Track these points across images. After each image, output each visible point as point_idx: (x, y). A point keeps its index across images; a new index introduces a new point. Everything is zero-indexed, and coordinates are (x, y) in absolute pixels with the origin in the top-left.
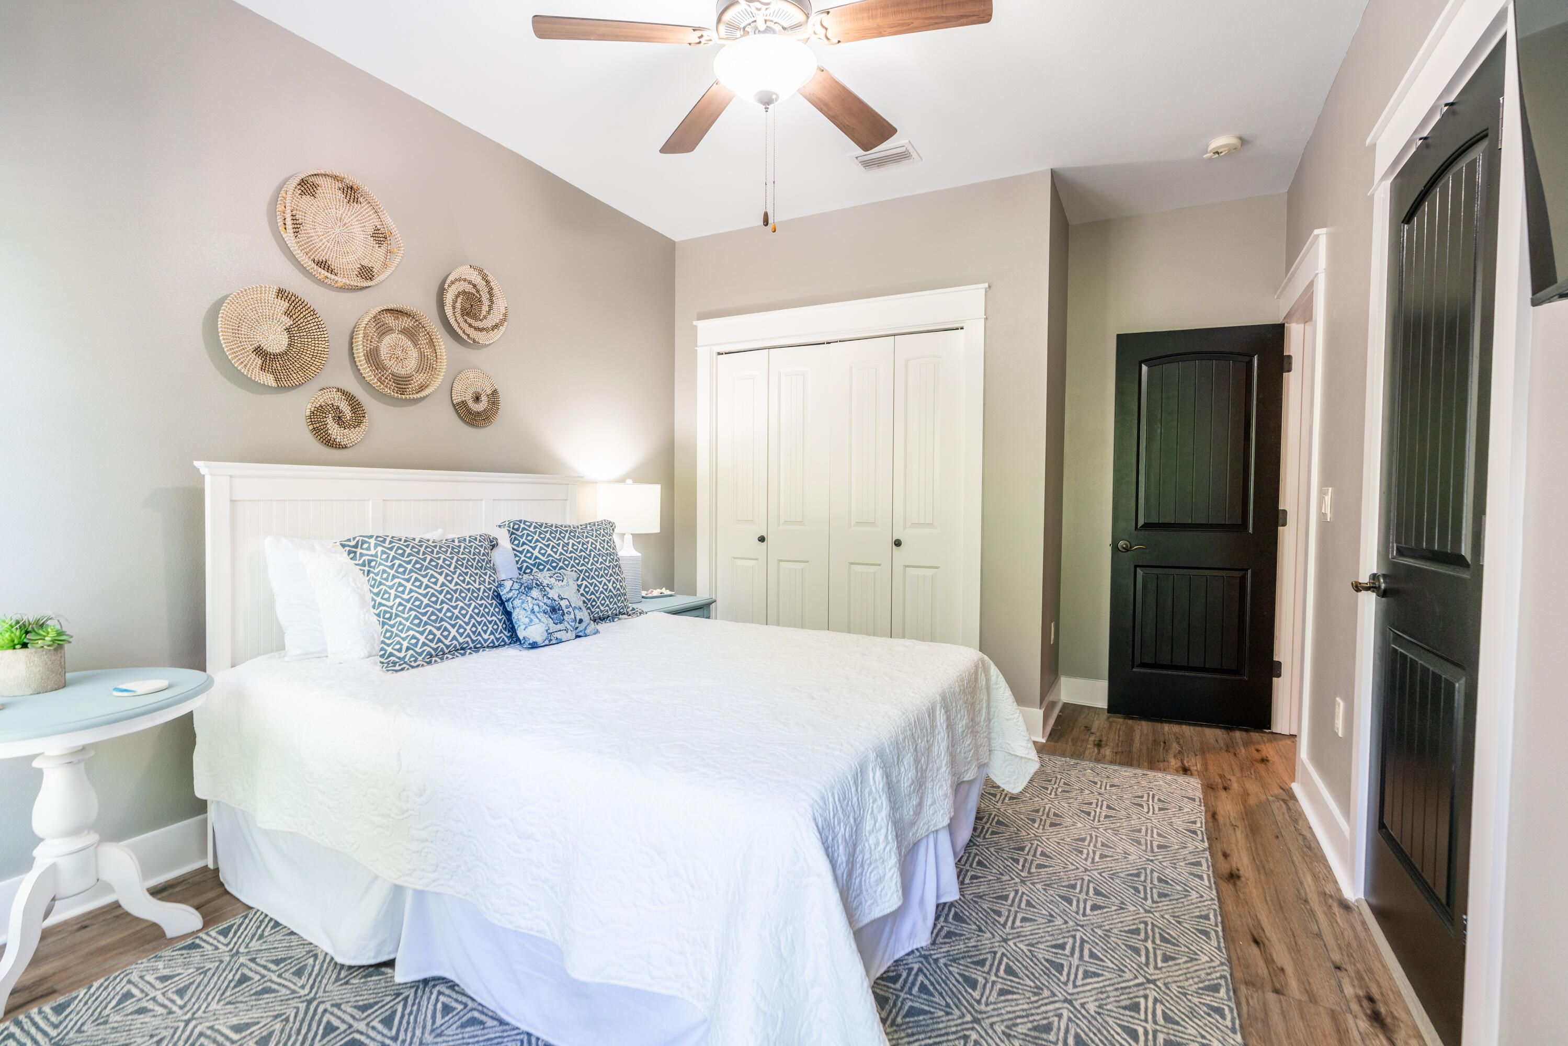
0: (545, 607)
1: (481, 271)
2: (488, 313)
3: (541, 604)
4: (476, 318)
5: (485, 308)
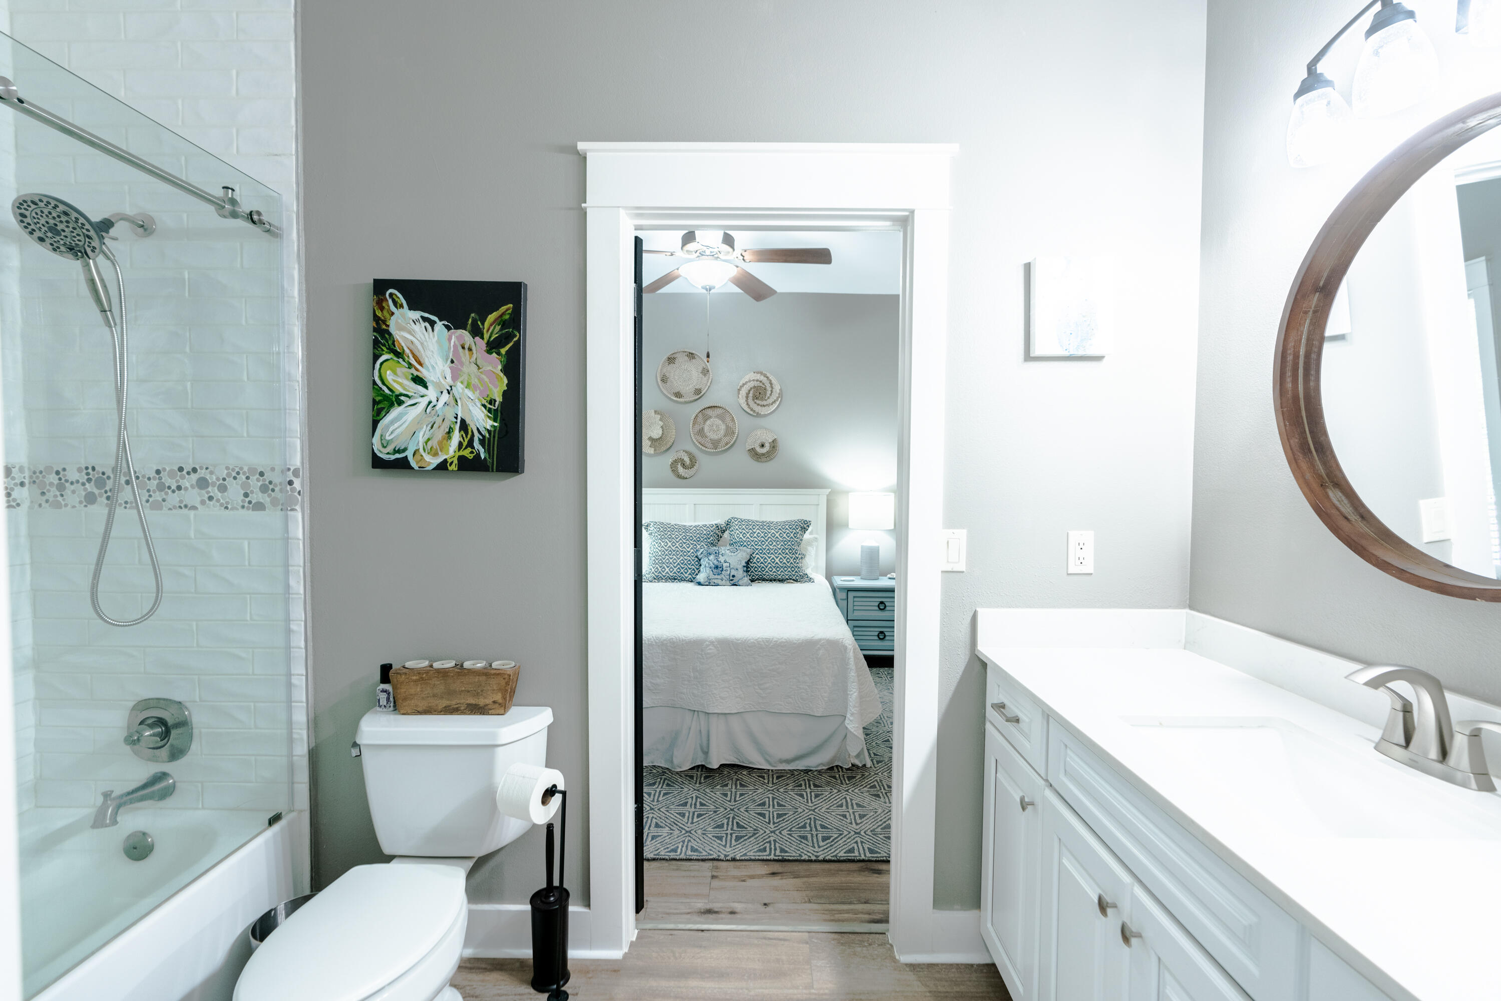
0: (712, 565)
1: (761, 373)
2: (771, 394)
3: (711, 563)
4: (762, 399)
5: (769, 392)
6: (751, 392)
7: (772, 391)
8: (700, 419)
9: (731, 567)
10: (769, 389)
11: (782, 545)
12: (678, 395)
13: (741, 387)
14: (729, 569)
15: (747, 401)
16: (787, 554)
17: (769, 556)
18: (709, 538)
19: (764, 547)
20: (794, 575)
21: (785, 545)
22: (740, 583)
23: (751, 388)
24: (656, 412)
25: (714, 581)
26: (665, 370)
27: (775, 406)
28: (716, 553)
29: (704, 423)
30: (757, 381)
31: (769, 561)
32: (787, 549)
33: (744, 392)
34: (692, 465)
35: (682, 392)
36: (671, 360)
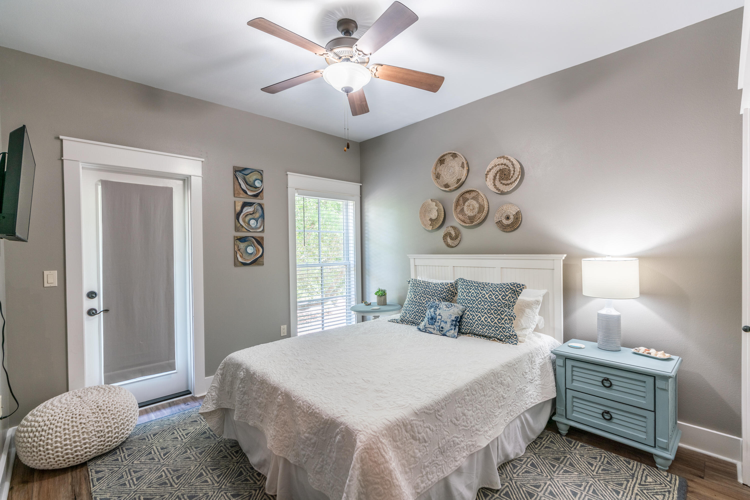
6: (498, 175)
7: (514, 171)
8: (461, 202)
9: (442, 320)
10: (512, 169)
11: (489, 306)
12: (447, 186)
13: (488, 172)
14: (440, 321)
15: (494, 182)
16: (492, 314)
17: (477, 314)
18: (442, 294)
19: (474, 306)
20: (499, 335)
21: (492, 305)
22: (447, 334)
23: (498, 171)
24: (432, 200)
25: (428, 329)
26: (438, 170)
27: (516, 183)
28: (436, 307)
29: (464, 204)
30: (502, 164)
31: (476, 319)
32: (492, 309)
33: (491, 175)
34: (456, 237)
35: (449, 183)
36: (441, 161)
